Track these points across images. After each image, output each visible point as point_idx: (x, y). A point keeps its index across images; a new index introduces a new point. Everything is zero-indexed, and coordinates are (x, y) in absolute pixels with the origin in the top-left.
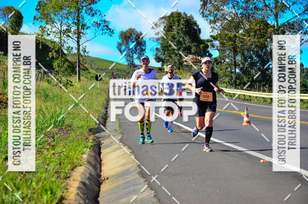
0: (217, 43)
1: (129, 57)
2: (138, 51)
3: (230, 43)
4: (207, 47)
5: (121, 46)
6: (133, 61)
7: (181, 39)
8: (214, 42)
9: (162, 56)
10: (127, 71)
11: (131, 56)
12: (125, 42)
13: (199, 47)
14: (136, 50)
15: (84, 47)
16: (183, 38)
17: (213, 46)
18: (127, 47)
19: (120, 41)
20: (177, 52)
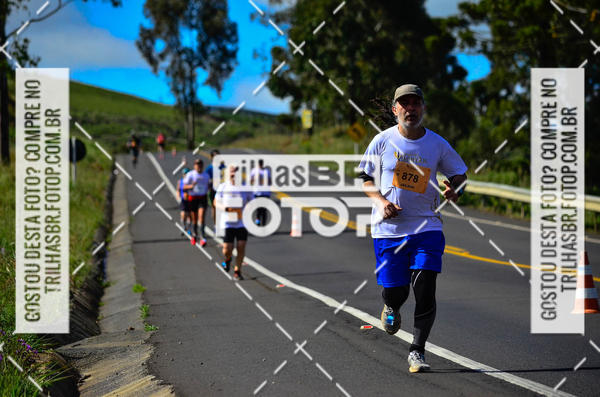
0: (483, 31)
1: (181, 78)
2: (211, 58)
3: (528, 30)
4: (450, 43)
5: (153, 42)
6: (193, 94)
7: (359, 18)
8: (472, 28)
9: (293, 76)
10: (175, 127)
11: (187, 73)
12: (165, 27)
13: (422, 44)
14: (205, 56)
15: (21, 43)
16: (366, 14)
17: (470, 40)
18: (174, 46)
19: (149, 24)
20: (343, 62)
